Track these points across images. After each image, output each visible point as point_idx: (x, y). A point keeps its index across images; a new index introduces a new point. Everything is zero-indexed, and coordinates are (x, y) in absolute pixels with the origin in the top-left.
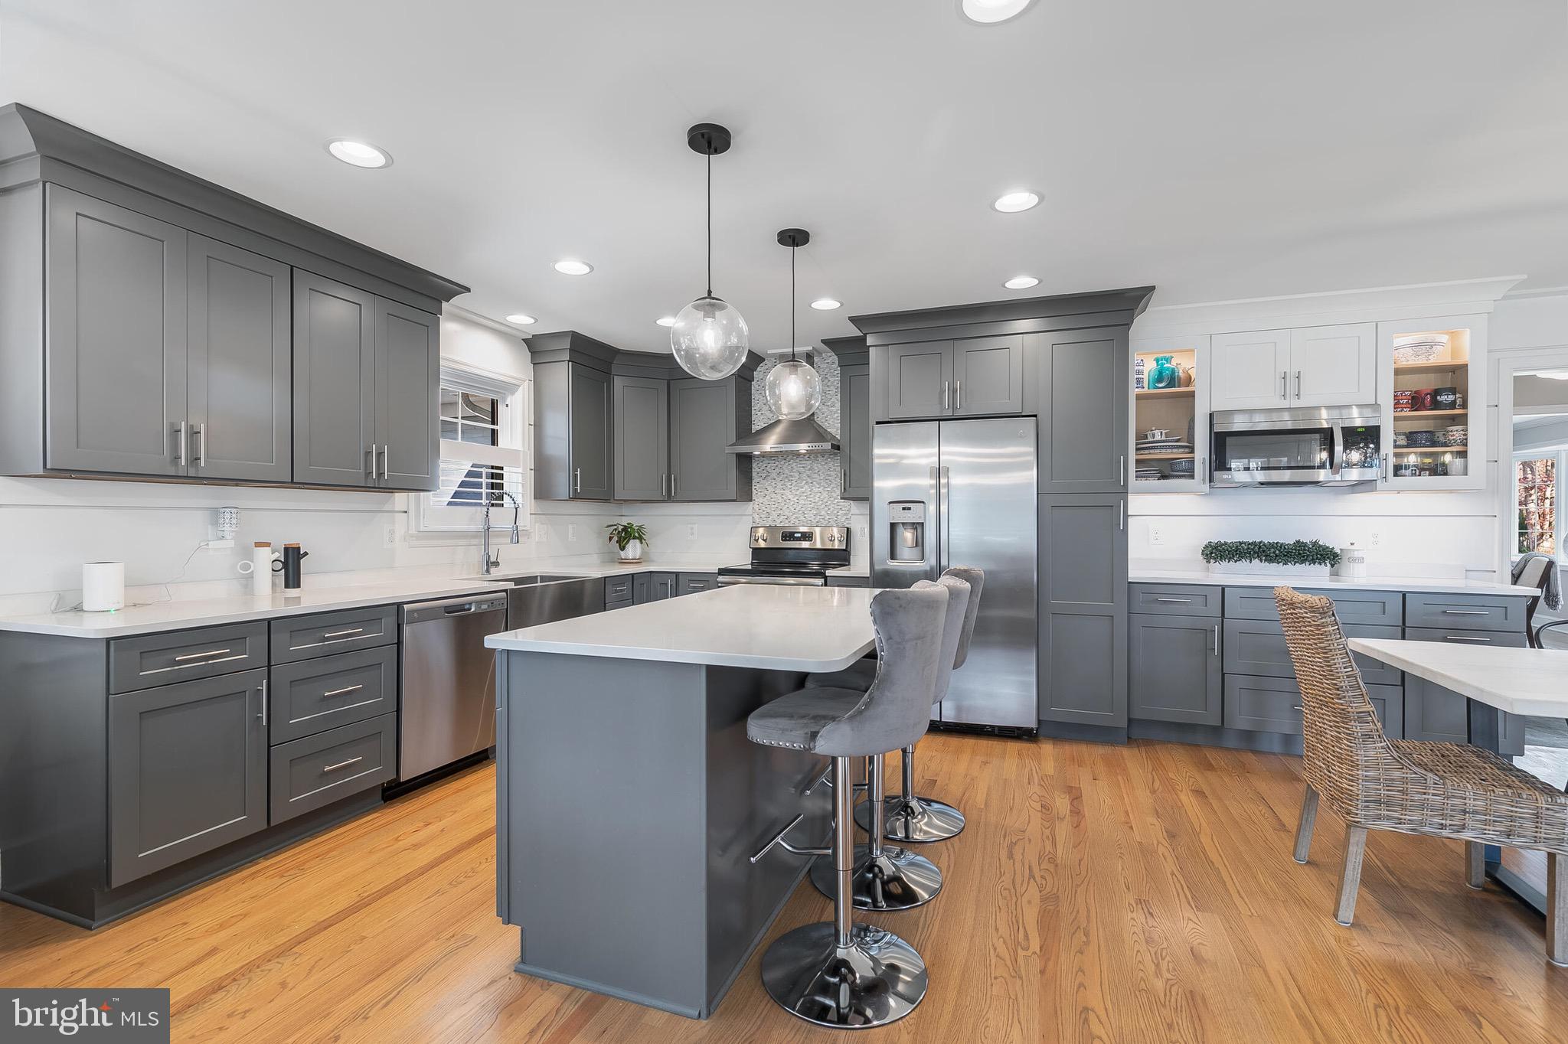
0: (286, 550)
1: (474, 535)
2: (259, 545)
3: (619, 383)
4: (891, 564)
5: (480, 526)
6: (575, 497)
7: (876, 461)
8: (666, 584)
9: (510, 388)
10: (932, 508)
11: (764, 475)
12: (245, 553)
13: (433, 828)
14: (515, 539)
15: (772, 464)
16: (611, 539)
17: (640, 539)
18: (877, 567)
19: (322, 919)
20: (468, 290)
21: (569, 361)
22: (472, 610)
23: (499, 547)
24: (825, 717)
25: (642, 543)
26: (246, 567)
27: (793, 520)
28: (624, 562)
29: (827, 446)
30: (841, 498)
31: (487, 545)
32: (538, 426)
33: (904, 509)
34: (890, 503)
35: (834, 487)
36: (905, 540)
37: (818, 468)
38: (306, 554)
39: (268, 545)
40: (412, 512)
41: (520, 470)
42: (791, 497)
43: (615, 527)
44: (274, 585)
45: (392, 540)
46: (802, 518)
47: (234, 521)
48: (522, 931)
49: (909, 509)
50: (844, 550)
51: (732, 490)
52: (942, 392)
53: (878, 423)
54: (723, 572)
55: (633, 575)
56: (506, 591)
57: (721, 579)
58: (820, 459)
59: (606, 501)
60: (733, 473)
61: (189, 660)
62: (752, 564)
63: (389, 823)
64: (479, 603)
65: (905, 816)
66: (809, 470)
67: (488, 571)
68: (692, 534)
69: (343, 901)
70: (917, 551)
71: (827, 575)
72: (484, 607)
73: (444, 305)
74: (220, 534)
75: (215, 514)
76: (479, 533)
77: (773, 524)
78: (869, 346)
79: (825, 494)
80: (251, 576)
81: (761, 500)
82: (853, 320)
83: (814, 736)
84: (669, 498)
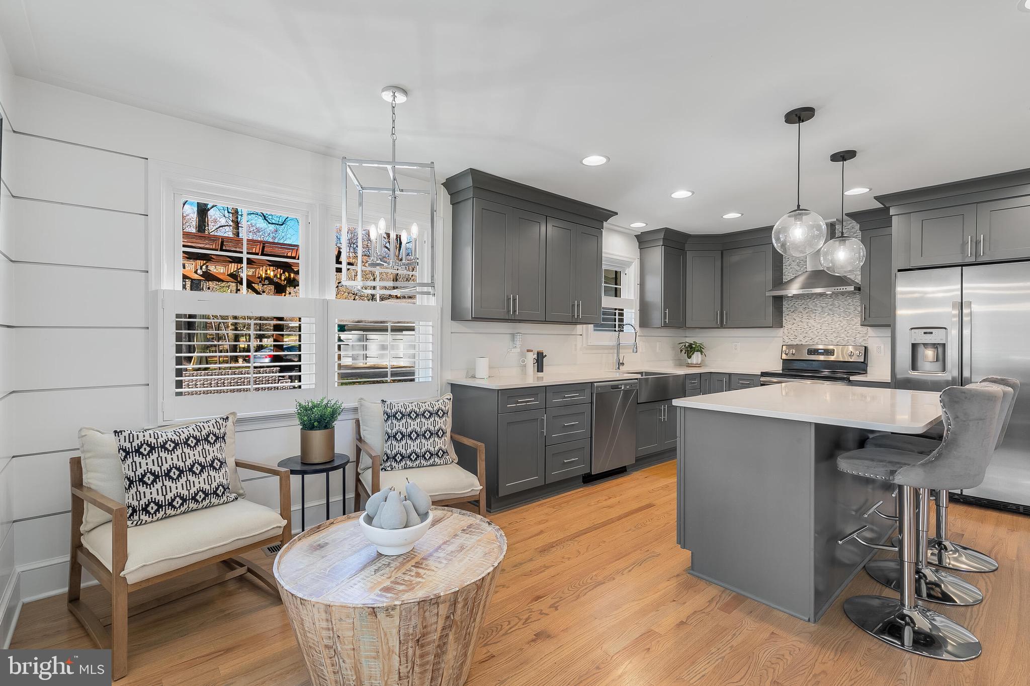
0: (538, 353)
1: (612, 348)
2: (528, 351)
3: (689, 255)
4: (913, 373)
5: (615, 343)
6: (665, 326)
7: (898, 296)
8: (722, 381)
9: (628, 264)
10: (954, 332)
11: (792, 310)
12: (523, 355)
13: (613, 501)
14: (635, 350)
15: (800, 302)
16: (681, 351)
17: (702, 352)
18: (899, 376)
19: (582, 529)
20: (616, 214)
21: (662, 245)
22: (623, 388)
23: (624, 354)
24: (898, 463)
25: (702, 354)
26: (523, 361)
27: (816, 340)
28: (689, 366)
29: (851, 288)
30: (861, 325)
31: (618, 353)
32: (642, 285)
33: (925, 333)
34: (912, 329)
35: (853, 317)
36: (925, 356)
37: (839, 304)
38: (546, 356)
39: (531, 351)
40: (584, 335)
41: (633, 311)
42: (814, 324)
43: (684, 344)
44: (534, 371)
45: (576, 349)
46: (824, 339)
47: (521, 339)
48: (692, 553)
49: (932, 333)
50: (862, 362)
51: (770, 320)
52: (964, 244)
53: (899, 271)
54: (764, 374)
55: (700, 374)
56: (637, 379)
57: (763, 379)
58: (841, 297)
59: (679, 328)
60: (770, 309)
61: (522, 402)
62: (783, 370)
63: (590, 494)
64: (626, 385)
65: (939, 549)
66: (831, 305)
67: (619, 368)
68: (736, 349)
69: (586, 525)
70: (939, 365)
71: (851, 379)
72: (628, 387)
73: (604, 223)
74: (515, 345)
75: (513, 335)
76: (614, 347)
77: (800, 343)
78: (892, 216)
79: (844, 322)
80: (525, 366)
81: (790, 326)
82: (877, 198)
83: (893, 473)
84: (722, 326)
